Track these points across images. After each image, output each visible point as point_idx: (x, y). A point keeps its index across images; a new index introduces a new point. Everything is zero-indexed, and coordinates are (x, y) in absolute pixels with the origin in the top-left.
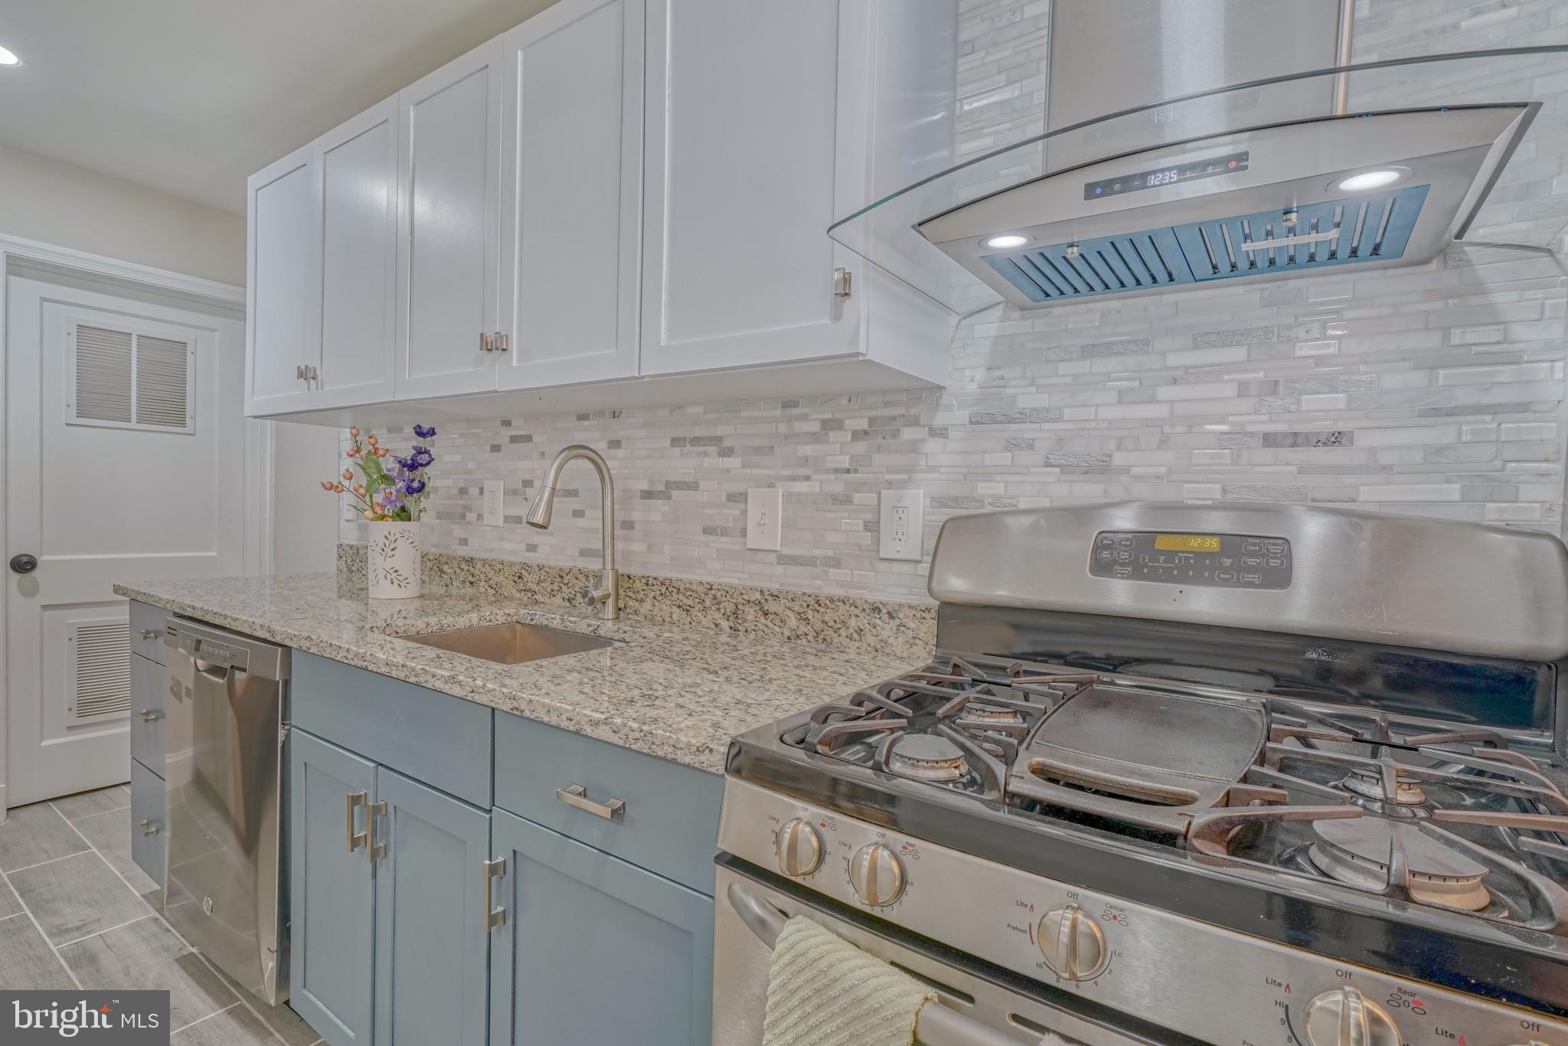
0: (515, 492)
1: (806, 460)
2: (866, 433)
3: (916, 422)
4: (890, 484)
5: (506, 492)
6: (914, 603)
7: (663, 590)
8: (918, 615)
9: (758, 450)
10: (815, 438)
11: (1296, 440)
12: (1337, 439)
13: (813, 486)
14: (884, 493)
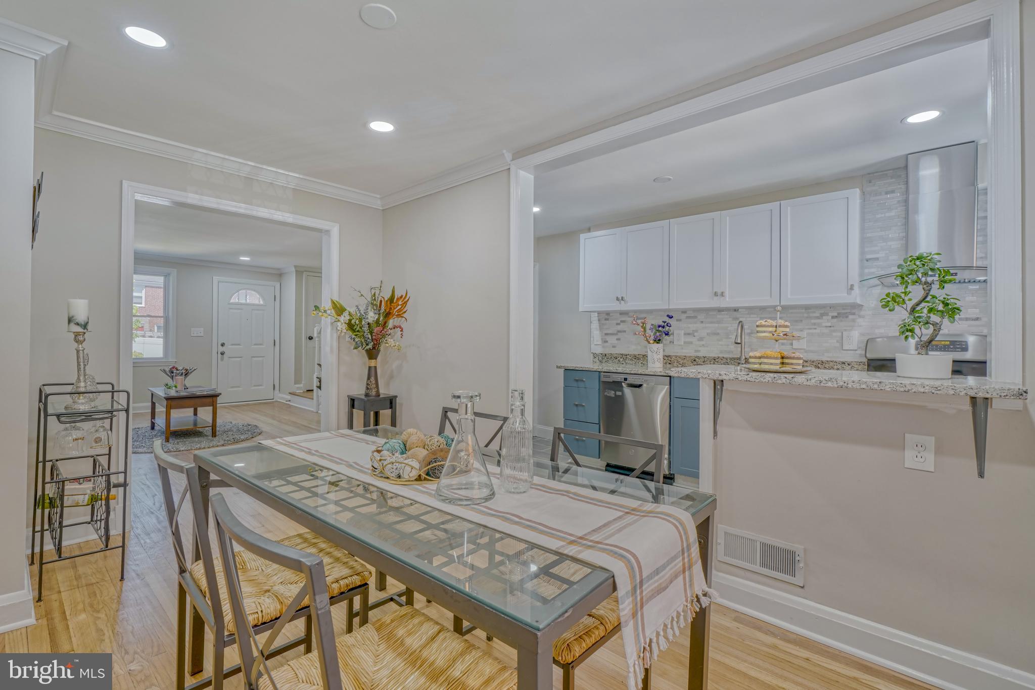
0: (689, 334)
1: (815, 324)
2: (836, 317)
3: (854, 314)
4: (845, 330)
5: (685, 334)
6: (856, 361)
8: (858, 364)
9: (796, 321)
10: (818, 318)
11: (967, 319)
13: (818, 331)
14: (844, 333)
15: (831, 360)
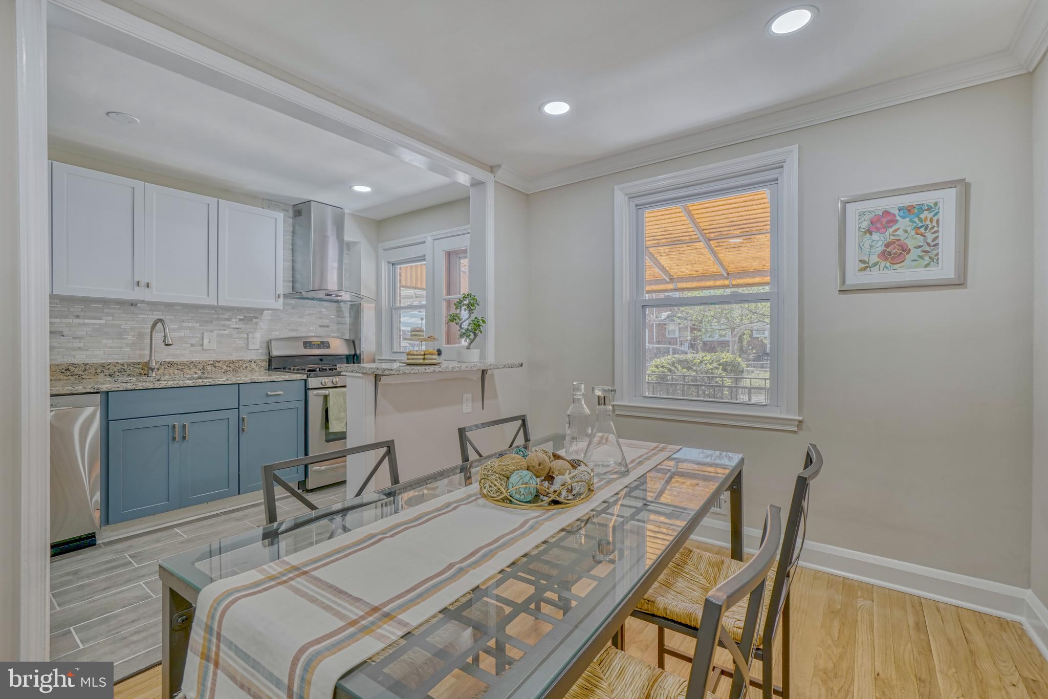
1: (224, 325)
2: (243, 319)
3: (257, 318)
4: (250, 332)
6: (260, 358)
7: (169, 365)
8: (263, 361)
9: (206, 322)
10: (227, 320)
11: (323, 326)
12: (328, 326)
13: (226, 332)
14: (249, 334)
15: (240, 359)
